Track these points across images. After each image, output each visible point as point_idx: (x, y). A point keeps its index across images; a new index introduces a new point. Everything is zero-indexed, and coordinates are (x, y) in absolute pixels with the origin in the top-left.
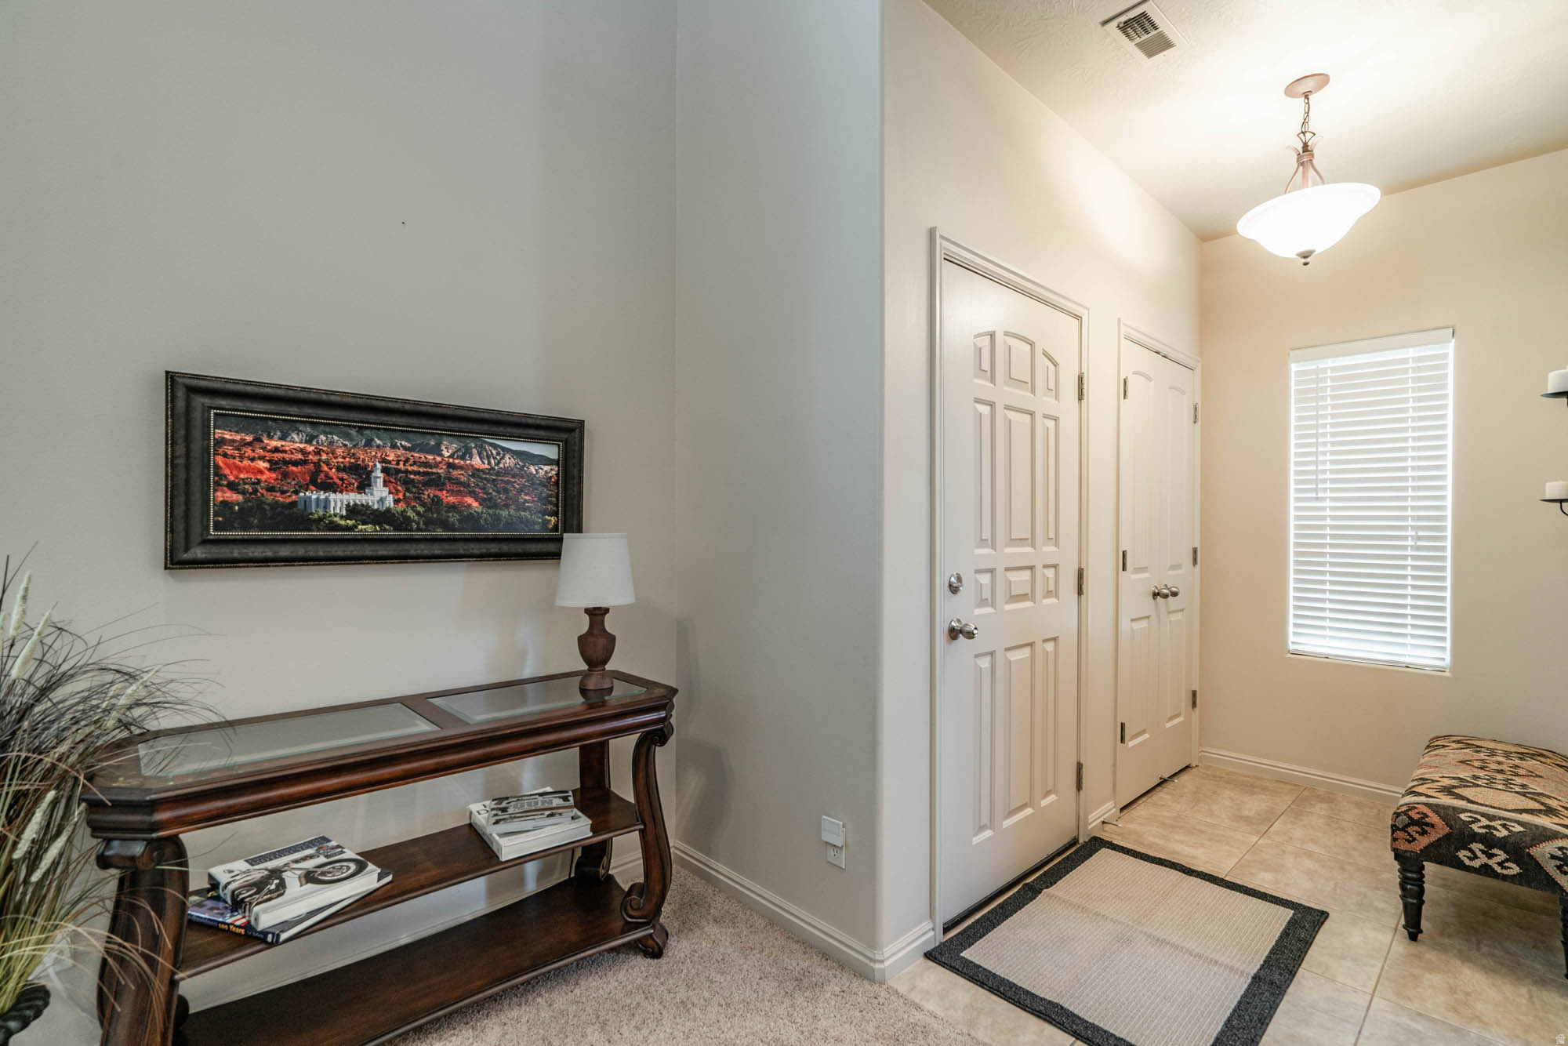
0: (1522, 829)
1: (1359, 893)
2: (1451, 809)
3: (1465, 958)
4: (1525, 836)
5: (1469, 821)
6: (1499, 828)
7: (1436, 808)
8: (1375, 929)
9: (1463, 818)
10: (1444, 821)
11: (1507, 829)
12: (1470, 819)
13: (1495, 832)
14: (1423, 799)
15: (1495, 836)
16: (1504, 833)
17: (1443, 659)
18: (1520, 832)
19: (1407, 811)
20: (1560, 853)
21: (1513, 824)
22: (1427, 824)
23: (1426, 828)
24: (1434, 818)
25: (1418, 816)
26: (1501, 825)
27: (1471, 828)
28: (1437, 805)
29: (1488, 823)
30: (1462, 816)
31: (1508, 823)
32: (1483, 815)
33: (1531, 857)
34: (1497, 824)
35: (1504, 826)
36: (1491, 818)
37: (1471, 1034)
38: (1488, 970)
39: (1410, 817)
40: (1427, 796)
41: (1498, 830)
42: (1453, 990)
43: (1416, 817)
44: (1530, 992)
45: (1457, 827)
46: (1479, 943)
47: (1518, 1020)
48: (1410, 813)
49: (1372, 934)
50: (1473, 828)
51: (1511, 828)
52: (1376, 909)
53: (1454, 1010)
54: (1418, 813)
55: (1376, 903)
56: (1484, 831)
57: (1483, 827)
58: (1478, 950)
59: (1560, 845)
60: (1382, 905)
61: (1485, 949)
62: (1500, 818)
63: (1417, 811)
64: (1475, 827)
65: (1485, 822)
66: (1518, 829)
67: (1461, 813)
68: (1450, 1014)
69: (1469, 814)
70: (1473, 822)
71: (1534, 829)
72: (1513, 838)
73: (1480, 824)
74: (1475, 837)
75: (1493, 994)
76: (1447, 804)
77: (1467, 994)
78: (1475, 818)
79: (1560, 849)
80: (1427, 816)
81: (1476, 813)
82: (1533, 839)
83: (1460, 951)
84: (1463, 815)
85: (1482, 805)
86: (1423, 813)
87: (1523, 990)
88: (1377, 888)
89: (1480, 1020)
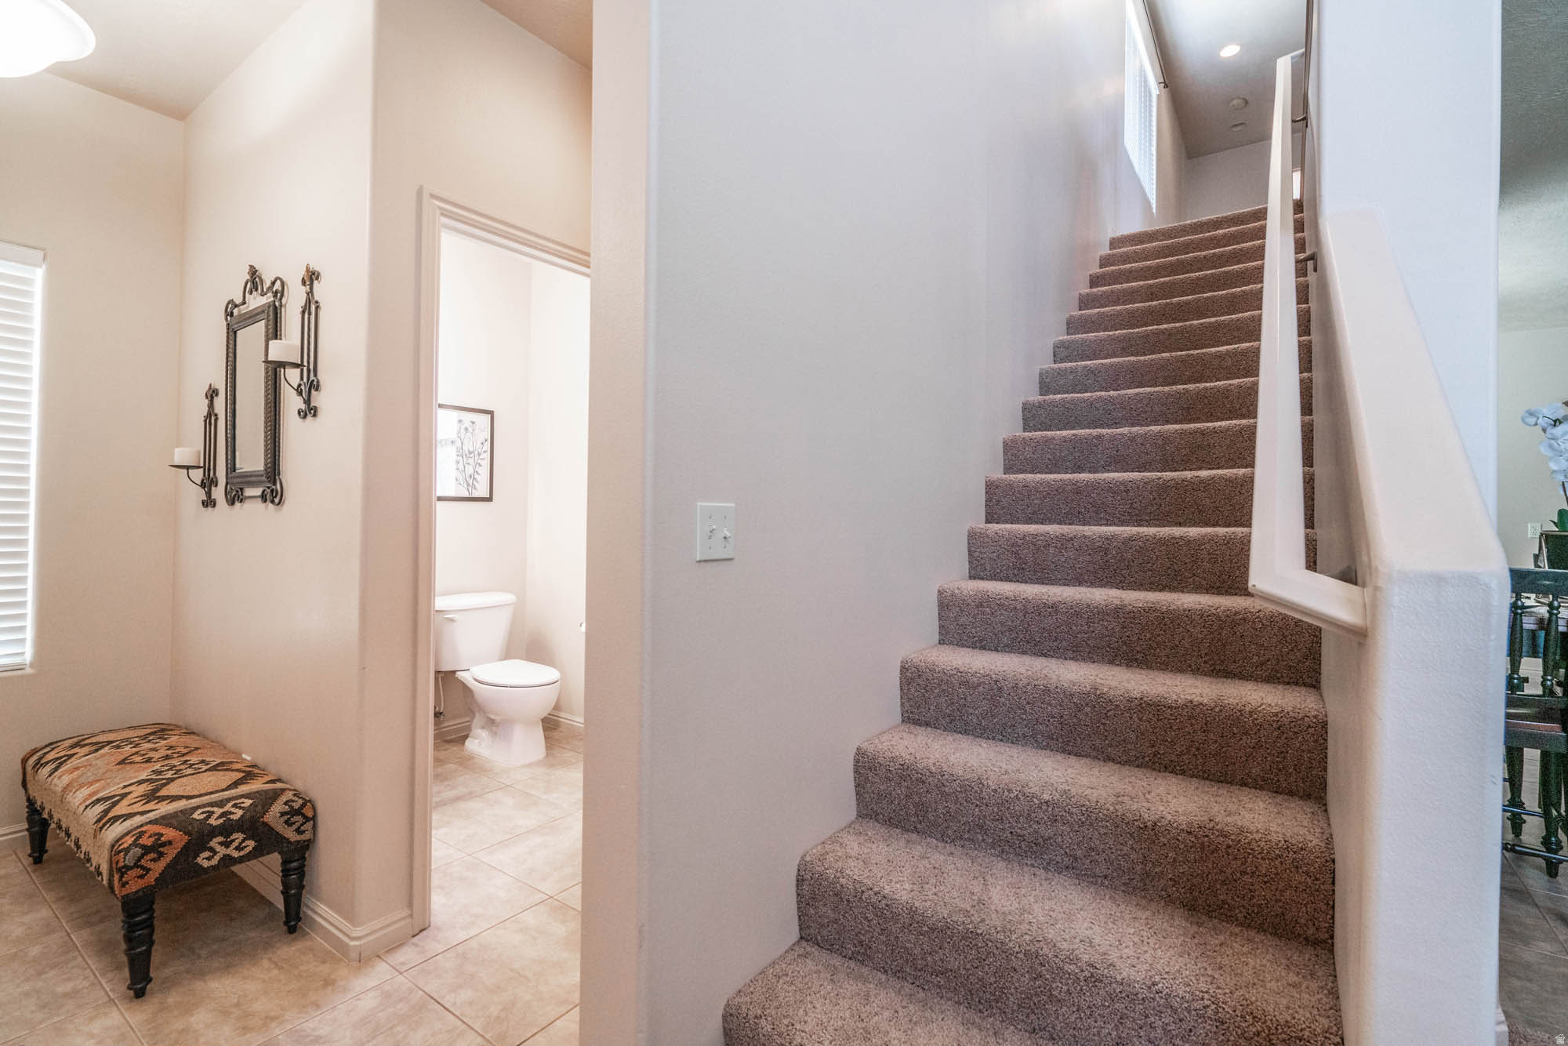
0: (251, 801)
1: (27, 995)
2: (180, 814)
3: (201, 974)
4: (256, 806)
5: (205, 818)
6: (233, 810)
7: (165, 820)
8: (91, 1019)
9: (198, 818)
10: (180, 831)
11: (240, 808)
12: (205, 815)
13: (232, 817)
14: (138, 820)
15: (232, 820)
16: (240, 813)
17: (23, 654)
18: (251, 805)
19: (136, 840)
20: (287, 807)
21: (241, 801)
22: (164, 845)
23: (161, 849)
24: (169, 833)
25: (152, 839)
26: (233, 806)
27: (209, 824)
28: (163, 817)
29: (221, 810)
30: (196, 816)
31: (238, 801)
32: (212, 804)
33: (265, 824)
34: (228, 807)
35: (235, 806)
36: (221, 804)
37: (280, 1037)
38: (227, 969)
39: (143, 847)
40: (142, 813)
41: (233, 813)
42: (226, 1013)
43: (149, 842)
44: (270, 959)
45: (196, 829)
46: (192, 950)
47: (290, 991)
48: (141, 841)
49: (96, 1027)
50: (211, 823)
51: (242, 805)
52: (66, 995)
53: (246, 1030)
54: (150, 837)
55: (60, 989)
56: (221, 821)
57: (220, 817)
58: (199, 957)
59: (285, 800)
60: (69, 987)
61: (204, 952)
62: (229, 800)
63: (147, 835)
64: (212, 821)
65: (218, 811)
66: (248, 802)
67: (193, 813)
68: (248, 1036)
69: (201, 811)
70: (209, 817)
71: (258, 796)
72: (248, 814)
73: (215, 816)
74: (214, 832)
75: (252, 987)
76: (171, 812)
77: (238, 1005)
78: (208, 812)
79: (286, 803)
80: (162, 835)
81: (204, 806)
82: (263, 807)
83: (188, 971)
84: (196, 814)
85: (201, 796)
86: (156, 834)
87: (266, 963)
88: (40, 974)
89: (273, 1019)
